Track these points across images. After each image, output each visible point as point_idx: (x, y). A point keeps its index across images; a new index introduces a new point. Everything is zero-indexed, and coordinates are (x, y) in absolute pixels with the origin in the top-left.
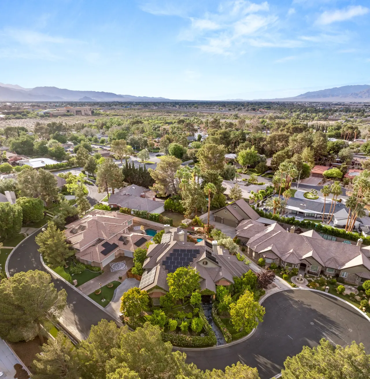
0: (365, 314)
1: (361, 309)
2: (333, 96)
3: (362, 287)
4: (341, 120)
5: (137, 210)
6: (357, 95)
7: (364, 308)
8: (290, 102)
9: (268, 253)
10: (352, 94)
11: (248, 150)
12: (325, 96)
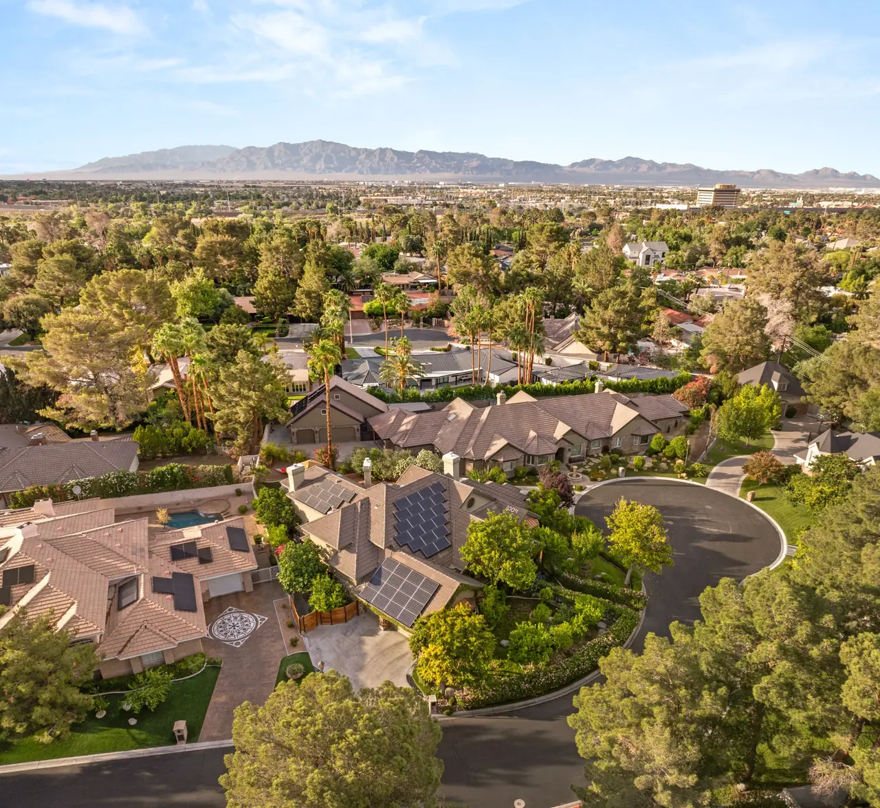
0: (690, 482)
1: (682, 478)
2: (165, 167)
3: (652, 449)
4: (244, 215)
5: (91, 478)
6: (214, 165)
7: (684, 475)
8: (73, 181)
9: (503, 452)
10: (203, 165)
11: (189, 281)
12: (148, 167)
